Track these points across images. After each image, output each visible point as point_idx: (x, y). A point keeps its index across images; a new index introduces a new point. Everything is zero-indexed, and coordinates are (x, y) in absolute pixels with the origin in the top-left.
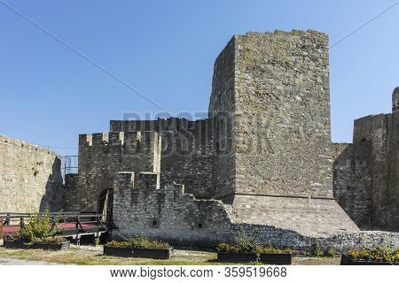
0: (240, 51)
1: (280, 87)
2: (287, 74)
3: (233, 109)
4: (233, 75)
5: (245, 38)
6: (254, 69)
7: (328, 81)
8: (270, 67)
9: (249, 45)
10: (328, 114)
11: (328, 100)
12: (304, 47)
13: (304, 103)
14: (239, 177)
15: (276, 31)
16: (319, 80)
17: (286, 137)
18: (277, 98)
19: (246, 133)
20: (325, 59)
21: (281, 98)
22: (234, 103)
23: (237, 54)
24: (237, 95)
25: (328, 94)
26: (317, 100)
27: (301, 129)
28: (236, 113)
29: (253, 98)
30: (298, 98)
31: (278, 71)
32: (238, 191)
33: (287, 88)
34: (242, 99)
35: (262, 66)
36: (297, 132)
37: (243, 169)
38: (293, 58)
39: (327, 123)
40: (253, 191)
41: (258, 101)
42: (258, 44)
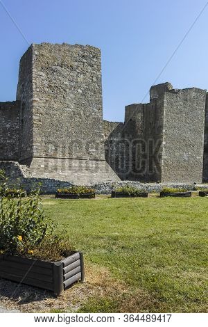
0: (36, 55)
1: (67, 83)
2: (72, 74)
3: (32, 96)
4: (31, 72)
5: (40, 47)
6: (48, 69)
7: (101, 80)
8: (59, 68)
9: (43, 52)
10: (101, 103)
11: (101, 94)
12: (83, 56)
13: (84, 94)
14: (36, 145)
15: (64, 44)
16: (95, 79)
17: (71, 118)
18: (65, 90)
19: (41, 113)
20: (99, 66)
21: (68, 90)
22: (32, 92)
23: (34, 58)
24: (34, 86)
25: (101, 90)
26: (93, 93)
27: (82, 112)
28: (34, 99)
29: (46, 89)
30: (80, 91)
31: (65, 71)
32: (35, 155)
33: (72, 84)
34: (38, 90)
35: (53, 67)
36: (79, 114)
37: (40, 140)
38: (76, 64)
39: (100, 109)
40: (47, 155)
41: (50, 91)
42: (50, 52)
